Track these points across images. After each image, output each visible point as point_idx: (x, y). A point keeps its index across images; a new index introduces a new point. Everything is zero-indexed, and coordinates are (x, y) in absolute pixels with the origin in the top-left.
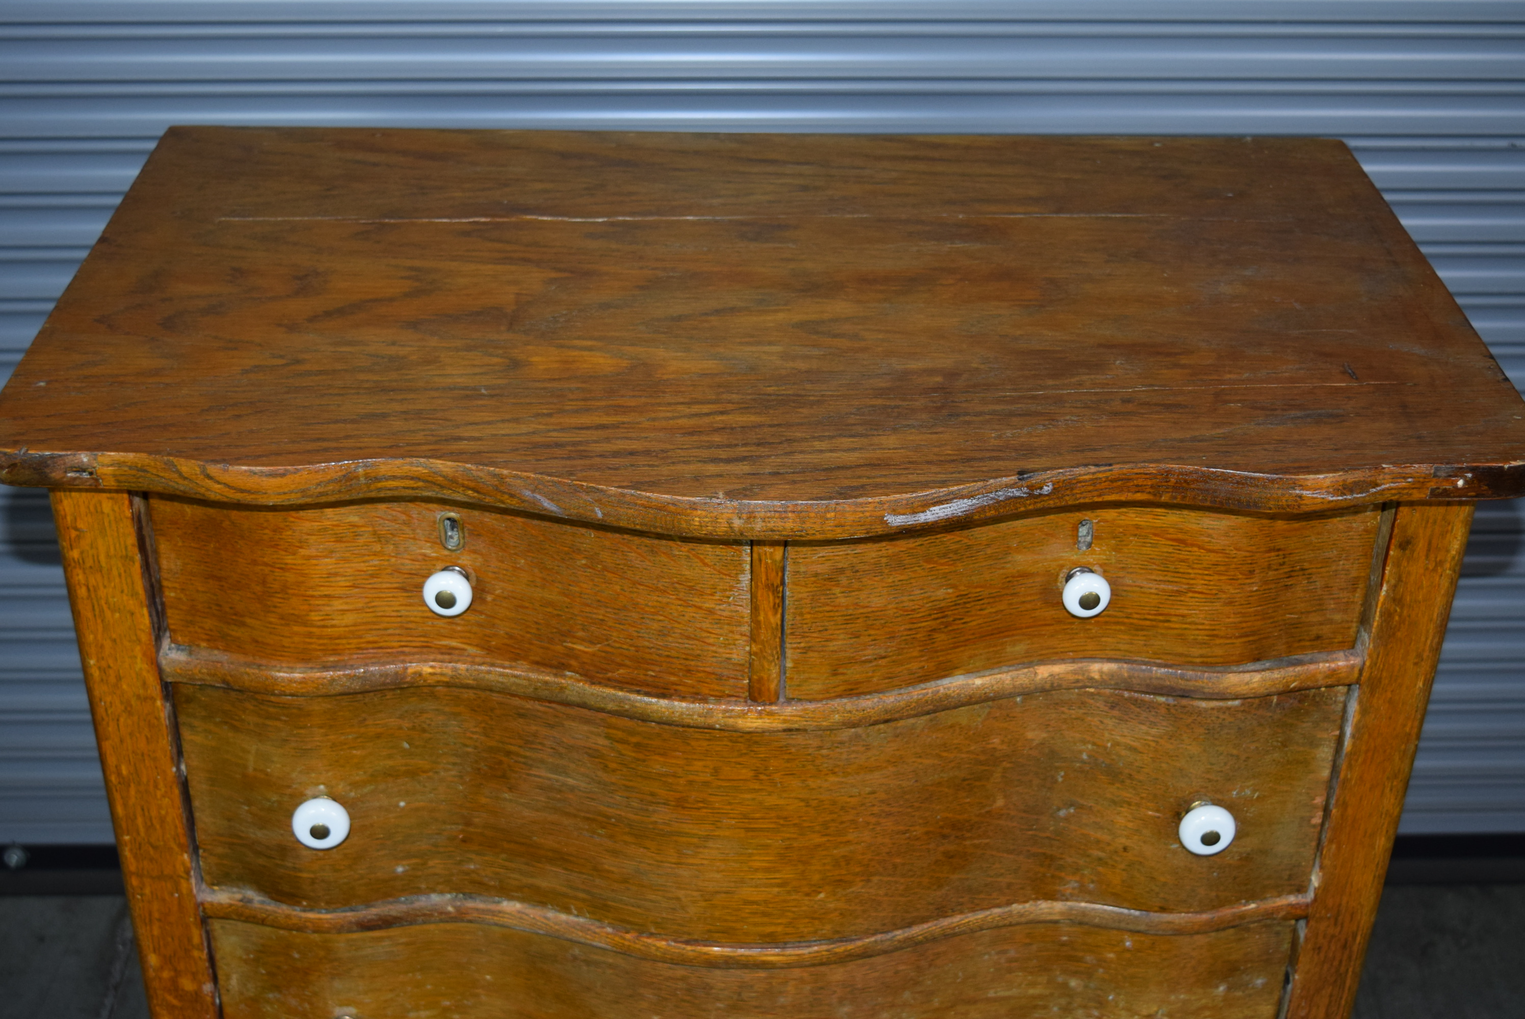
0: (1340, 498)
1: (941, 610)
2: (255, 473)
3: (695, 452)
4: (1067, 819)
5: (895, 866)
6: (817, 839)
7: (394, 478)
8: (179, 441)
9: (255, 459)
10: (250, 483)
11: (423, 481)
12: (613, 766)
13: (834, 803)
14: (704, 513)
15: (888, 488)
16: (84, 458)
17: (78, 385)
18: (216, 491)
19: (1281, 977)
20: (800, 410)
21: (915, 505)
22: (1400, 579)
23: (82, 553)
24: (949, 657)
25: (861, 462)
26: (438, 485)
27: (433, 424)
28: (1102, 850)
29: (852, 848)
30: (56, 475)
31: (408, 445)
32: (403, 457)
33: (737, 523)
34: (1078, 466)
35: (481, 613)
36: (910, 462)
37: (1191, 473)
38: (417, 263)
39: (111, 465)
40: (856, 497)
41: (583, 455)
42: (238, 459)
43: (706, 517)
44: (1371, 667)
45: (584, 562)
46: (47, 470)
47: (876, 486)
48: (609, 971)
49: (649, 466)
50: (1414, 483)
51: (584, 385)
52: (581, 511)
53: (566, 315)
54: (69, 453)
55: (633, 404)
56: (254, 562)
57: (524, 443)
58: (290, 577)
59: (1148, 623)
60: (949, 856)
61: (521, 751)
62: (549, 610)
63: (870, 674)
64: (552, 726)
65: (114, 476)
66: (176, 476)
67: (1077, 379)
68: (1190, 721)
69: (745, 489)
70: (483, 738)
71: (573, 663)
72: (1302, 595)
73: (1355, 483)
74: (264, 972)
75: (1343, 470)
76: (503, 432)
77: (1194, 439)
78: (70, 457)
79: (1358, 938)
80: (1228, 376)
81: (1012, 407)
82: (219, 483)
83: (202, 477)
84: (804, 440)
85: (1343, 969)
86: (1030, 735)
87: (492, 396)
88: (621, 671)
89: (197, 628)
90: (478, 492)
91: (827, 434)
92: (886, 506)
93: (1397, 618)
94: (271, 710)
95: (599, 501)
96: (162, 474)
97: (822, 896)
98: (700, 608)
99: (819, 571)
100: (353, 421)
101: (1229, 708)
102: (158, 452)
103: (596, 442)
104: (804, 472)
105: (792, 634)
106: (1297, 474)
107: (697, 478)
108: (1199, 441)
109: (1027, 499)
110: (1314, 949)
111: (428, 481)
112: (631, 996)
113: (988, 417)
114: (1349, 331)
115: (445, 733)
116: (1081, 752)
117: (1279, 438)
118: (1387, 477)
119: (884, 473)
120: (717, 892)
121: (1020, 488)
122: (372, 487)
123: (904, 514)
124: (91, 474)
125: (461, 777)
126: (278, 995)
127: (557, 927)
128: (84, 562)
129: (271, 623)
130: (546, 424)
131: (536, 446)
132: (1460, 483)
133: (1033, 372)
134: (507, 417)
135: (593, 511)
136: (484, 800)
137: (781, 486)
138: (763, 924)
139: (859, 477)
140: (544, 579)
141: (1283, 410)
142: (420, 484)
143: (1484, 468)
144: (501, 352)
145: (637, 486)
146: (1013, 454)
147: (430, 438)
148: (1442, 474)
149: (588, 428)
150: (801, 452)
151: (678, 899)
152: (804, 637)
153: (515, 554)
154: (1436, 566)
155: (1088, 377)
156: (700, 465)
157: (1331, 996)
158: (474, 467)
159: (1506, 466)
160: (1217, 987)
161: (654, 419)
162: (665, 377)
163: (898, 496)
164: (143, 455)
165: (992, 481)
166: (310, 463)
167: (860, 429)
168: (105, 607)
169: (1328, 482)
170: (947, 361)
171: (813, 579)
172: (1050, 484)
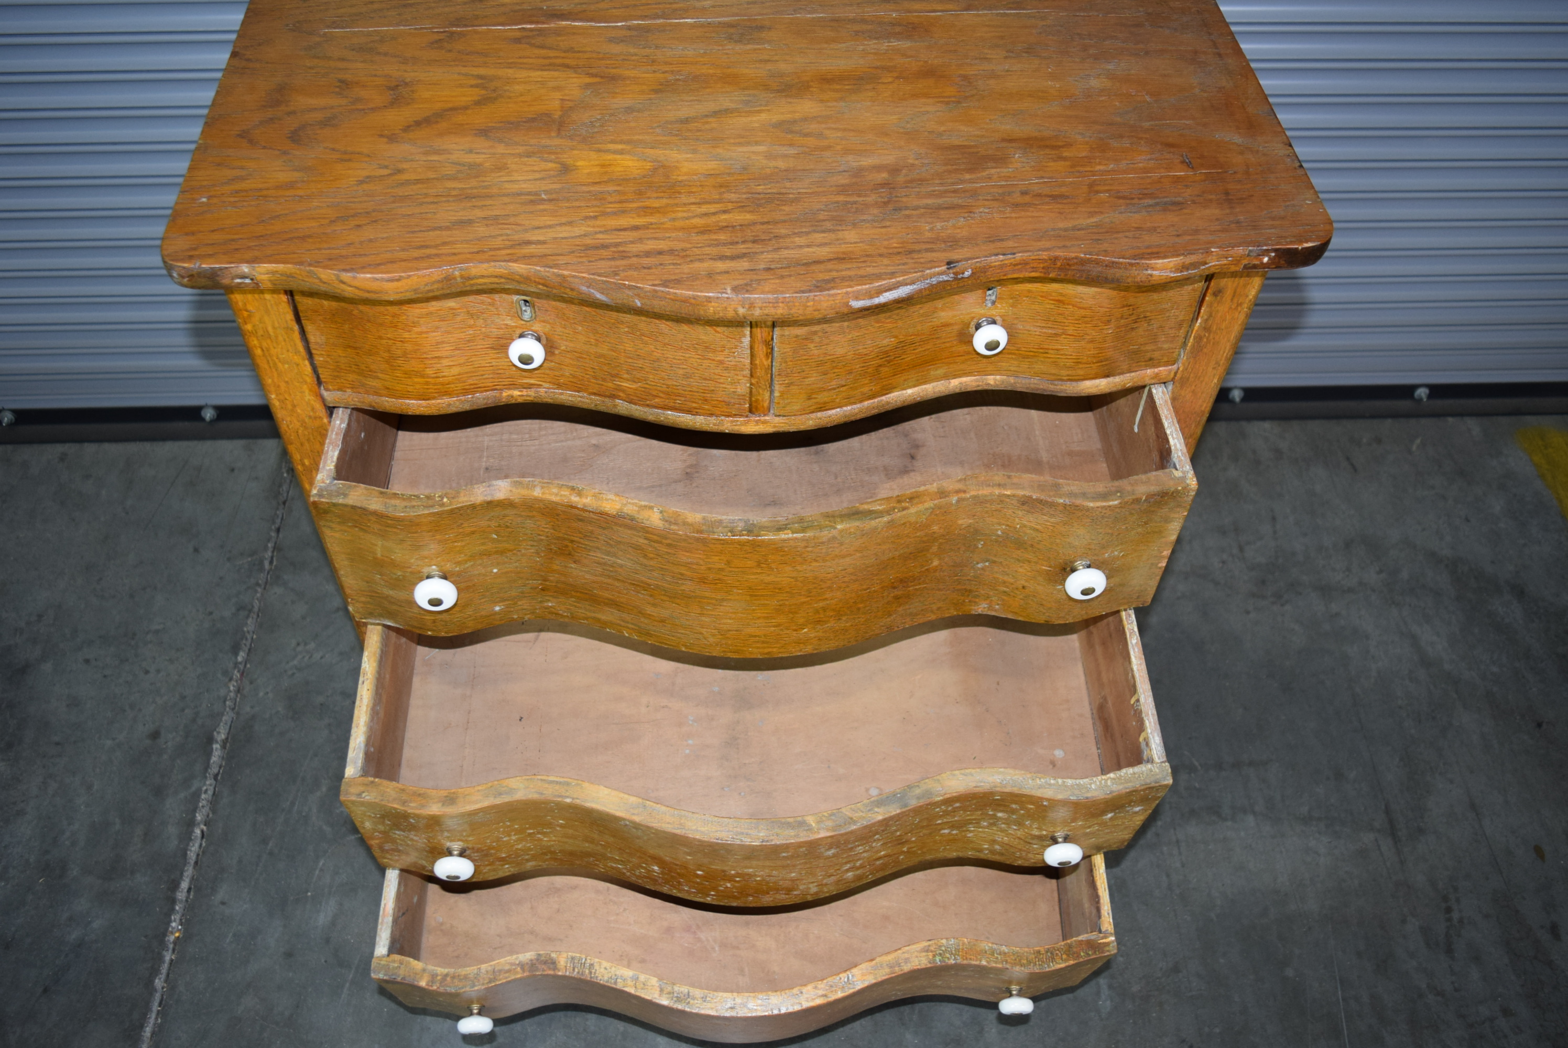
0: (1179, 274)
1: (886, 352)
2: (378, 280)
3: (708, 250)
7: (483, 277)
8: (317, 251)
9: (375, 266)
10: (375, 286)
11: (505, 278)
14: (717, 305)
15: (852, 281)
16: (245, 268)
17: (232, 199)
18: (348, 291)
20: (783, 208)
21: (872, 293)
22: (1210, 316)
23: (254, 326)
24: (890, 381)
25: (831, 256)
26: (517, 281)
27: (508, 229)
30: (226, 281)
31: (491, 249)
32: (488, 261)
33: (741, 311)
34: (991, 255)
35: (551, 361)
36: (867, 256)
37: (1073, 258)
38: (482, 71)
39: (267, 274)
40: (828, 290)
41: (624, 256)
42: (363, 267)
43: (718, 307)
44: (1183, 371)
46: (217, 278)
47: (843, 279)
49: (674, 264)
50: (1232, 261)
51: (618, 188)
52: (625, 301)
53: (599, 120)
54: (233, 265)
55: (657, 205)
56: (380, 338)
57: (578, 245)
58: (408, 346)
59: (1032, 354)
62: (602, 360)
63: (835, 397)
65: (270, 281)
66: (317, 281)
67: (987, 172)
69: (746, 285)
71: (621, 394)
72: (1143, 333)
73: (1191, 264)
75: (1183, 254)
76: (561, 235)
77: (1074, 228)
78: (235, 269)
80: (1098, 168)
81: (940, 201)
82: (350, 286)
83: (337, 282)
84: (788, 236)
87: (550, 200)
88: (656, 400)
89: (342, 379)
90: (547, 287)
91: (804, 230)
92: (850, 296)
93: (1205, 340)
95: (638, 295)
96: (306, 280)
98: (713, 360)
99: (799, 334)
100: (448, 228)
102: (301, 263)
103: (632, 242)
104: (789, 267)
105: (779, 375)
106: (1149, 259)
107: (710, 275)
108: (1079, 230)
109: (953, 281)
111: (508, 279)
113: (923, 210)
114: (1187, 122)
117: (1136, 225)
118: (1214, 258)
119: (849, 266)
121: (948, 274)
122: (467, 284)
123: (864, 300)
124: (252, 279)
128: (256, 332)
130: (594, 227)
131: (588, 248)
132: (1266, 260)
133: (954, 167)
134: (564, 220)
135: (633, 301)
137: (773, 281)
139: (831, 271)
140: (597, 340)
141: (1140, 199)
142: (503, 280)
143: (1284, 250)
144: (553, 157)
145: (665, 284)
146: (943, 246)
147: (507, 242)
148: (1254, 254)
149: (625, 230)
150: (787, 248)
152: (787, 377)
153: (575, 324)
154: (1237, 306)
155: (995, 170)
156: (711, 262)
158: (542, 269)
159: (1300, 248)
161: (674, 219)
162: (680, 178)
163: (859, 287)
164: (290, 266)
165: (928, 271)
166: (418, 269)
167: (828, 225)
168: (277, 361)
169: (1172, 265)
170: (889, 158)
171: (794, 339)
172: (970, 270)
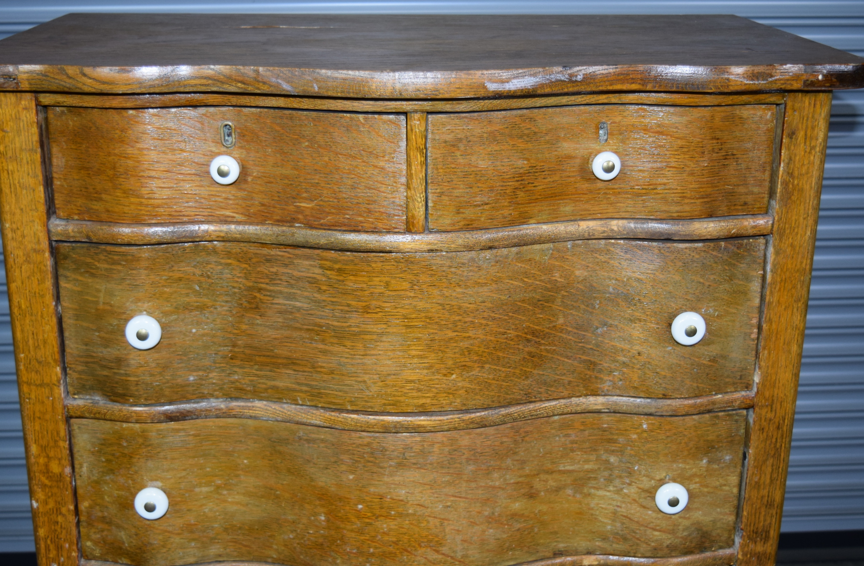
0: (751, 82)
1: (521, 175)
2: (112, 71)
4: (602, 335)
5: (499, 358)
6: (451, 334)
7: (195, 78)
11: (212, 80)
12: (324, 288)
13: (460, 308)
14: (379, 80)
16: (10, 69)
18: (88, 85)
19: (741, 455)
22: (790, 159)
24: (526, 209)
26: (221, 82)
28: (624, 356)
29: (471, 342)
33: (398, 87)
35: (244, 190)
39: (27, 75)
43: (380, 83)
44: (778, 221)
45: (307, 144)
48: (322, 445)
50: (793, 76)
52: (305, 88)
56: (109, 154)
58: (130, 163)
59: (644, 191)
60: (532, 355)
61: (268, 287)
62: (286, 181)
63: (479, 215)
64: (286, 265)
65: (28, 80)
66: (65, 77)
68: (673, 257)
70: (244, 281)
71: (300, 216)
72: (733, 172)
73: (759, 74)
74: (104, 460)
78: (2, 69)
79: (786, 421)
82: (90, 78)
83: (80, 75)
85: (778, 445)
86: (577, 273)
88: (329, 218)
89: (73, 206)
90: (244, 83)
92: (485, 78)
93: (791, 186)
94: (116, 257)
95: (316, 80)
96: (56, 77)
97: (454, 376)
98: (376, 167)
99: (447, 139)
101: (696, 248)
102: (55, 63)
105: (432, 183)
109: (568, 83)
110: (759, 430)
111: (215, 80)
112: (335, 462)
115: (221, 279)
116: (608, 286)
118: (777, 71)
120: (389, 375)
121: (564, 75)
122: (182, 84)
123: (496, 83)
124: (14, 80)
125: (231, 311)
126: (112, 476)
127: (289, 413)
129: (117, 196)
132: (820, 78)
135: (312, 86)
136: (244, 327)
138: (418, 398)
140: (283, 160)
142: (210, 82)
148: (809, 70)
151: (365, 382)
152: (439, 185)
153: (266, 146)
154: (811, 150)
157: (772, 466)
160: (702, 460)
163: (493, 72)
164: (46, 66)
165: (547, 68)
168: (17, 185)
169: (742, 72)
171: (444, 144)
172: (581, 74)
